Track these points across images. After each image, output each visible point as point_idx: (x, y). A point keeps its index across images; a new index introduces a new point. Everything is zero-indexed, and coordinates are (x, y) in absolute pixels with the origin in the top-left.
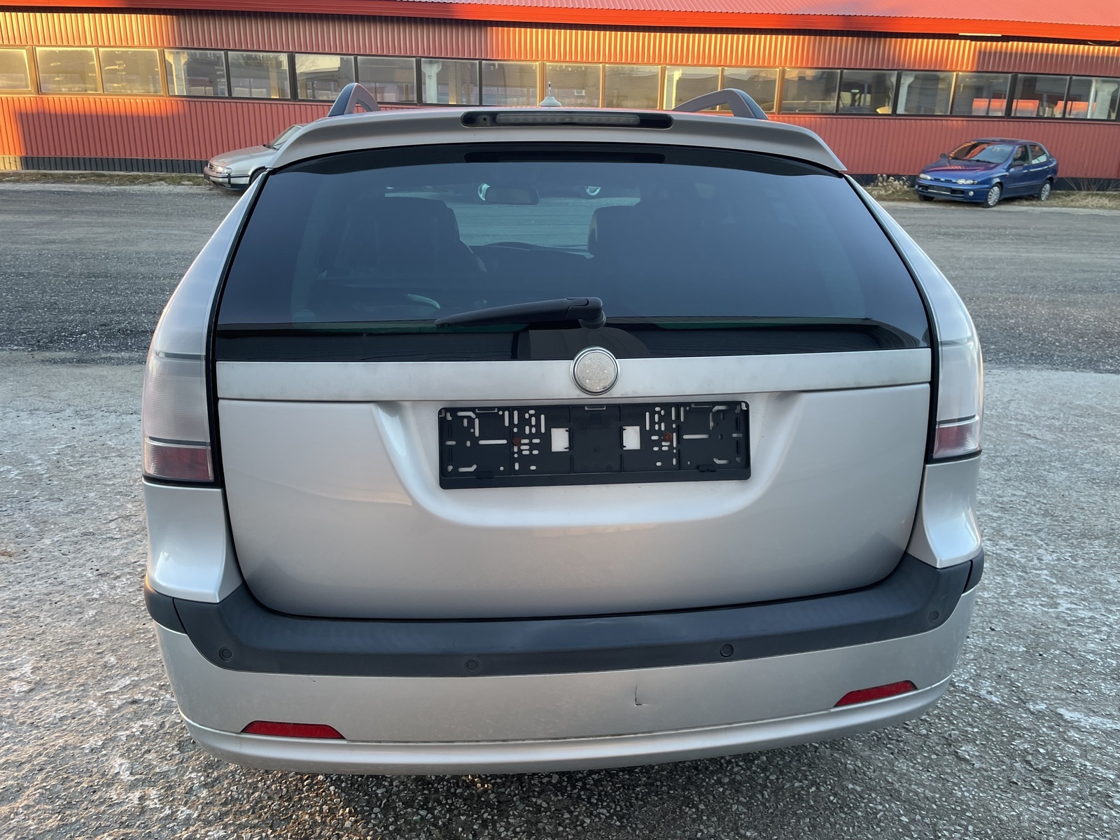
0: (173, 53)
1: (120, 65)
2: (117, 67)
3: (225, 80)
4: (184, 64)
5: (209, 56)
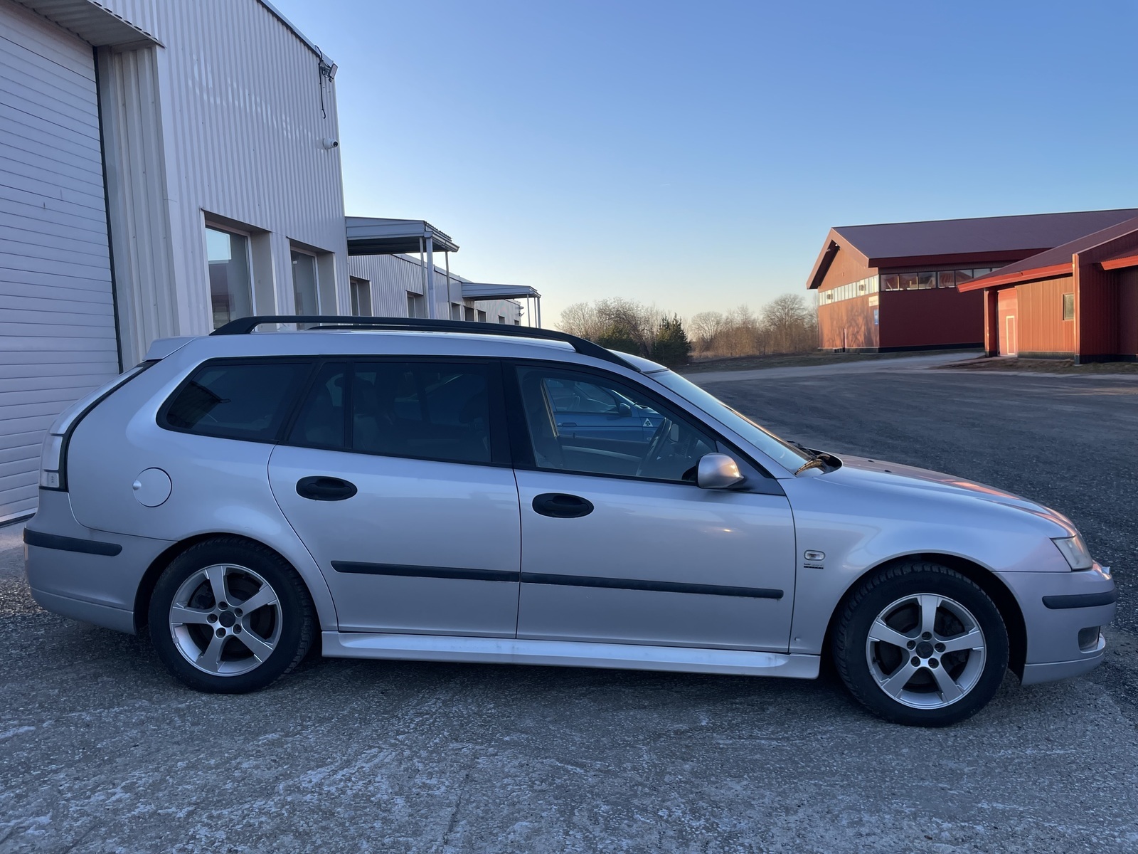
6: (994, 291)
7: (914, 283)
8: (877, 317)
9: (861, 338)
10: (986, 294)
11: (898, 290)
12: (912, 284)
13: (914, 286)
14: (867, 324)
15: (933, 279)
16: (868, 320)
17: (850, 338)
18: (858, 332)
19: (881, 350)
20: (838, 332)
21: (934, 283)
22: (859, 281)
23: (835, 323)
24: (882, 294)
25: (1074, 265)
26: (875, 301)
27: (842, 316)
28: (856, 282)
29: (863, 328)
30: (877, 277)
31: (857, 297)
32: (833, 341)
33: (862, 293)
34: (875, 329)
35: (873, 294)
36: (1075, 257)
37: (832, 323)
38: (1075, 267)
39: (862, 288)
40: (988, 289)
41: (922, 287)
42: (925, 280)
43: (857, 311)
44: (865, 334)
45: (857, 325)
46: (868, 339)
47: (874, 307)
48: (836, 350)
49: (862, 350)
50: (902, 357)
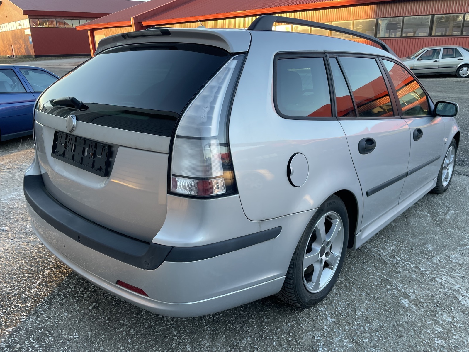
0: (381, 20)
1: (361, 27)
2: (359, 28)
3: (400, 30)
4: (386, 24)
5: (396, 20)
6: (92, 31)
7: (46, 24)
8: (31, 40)
9: (23, 51)
10: (89, 32)
11: (39, 27)
12: (45, 24)
13: (46, 25)
14: (25, 43)
15: (55, 23)
16: (26, 41)
17: (16, 50)
18: (20, 47)
19: (36, 56)
20: (8, 47)
21: (55, 24)
22: (17, 21)
23: (5, 42)
24: (32, 28)
25: (132, 22)
26: (28, 32)
27: (9, 39)
28: (16, 21)
29: (23, 45)
30: (28, 19)
31: (17, 30)
32: (6, 52)
33: (20, 28)
34: (31, 46)
35: (27, 28)
36: (132, 18)
37: (4, 43)
38: (132, 23)
39: (20, 25)
40: (89, 30)
41: (50, 26)
42: (51, 23)
43: (18, 37)
44: (25, 49)
45: (20, 44)
46: (27, 50)
47: (28, 35)
48: (9, 56)
49: (25, 57)
50: (47, 60)
